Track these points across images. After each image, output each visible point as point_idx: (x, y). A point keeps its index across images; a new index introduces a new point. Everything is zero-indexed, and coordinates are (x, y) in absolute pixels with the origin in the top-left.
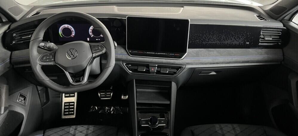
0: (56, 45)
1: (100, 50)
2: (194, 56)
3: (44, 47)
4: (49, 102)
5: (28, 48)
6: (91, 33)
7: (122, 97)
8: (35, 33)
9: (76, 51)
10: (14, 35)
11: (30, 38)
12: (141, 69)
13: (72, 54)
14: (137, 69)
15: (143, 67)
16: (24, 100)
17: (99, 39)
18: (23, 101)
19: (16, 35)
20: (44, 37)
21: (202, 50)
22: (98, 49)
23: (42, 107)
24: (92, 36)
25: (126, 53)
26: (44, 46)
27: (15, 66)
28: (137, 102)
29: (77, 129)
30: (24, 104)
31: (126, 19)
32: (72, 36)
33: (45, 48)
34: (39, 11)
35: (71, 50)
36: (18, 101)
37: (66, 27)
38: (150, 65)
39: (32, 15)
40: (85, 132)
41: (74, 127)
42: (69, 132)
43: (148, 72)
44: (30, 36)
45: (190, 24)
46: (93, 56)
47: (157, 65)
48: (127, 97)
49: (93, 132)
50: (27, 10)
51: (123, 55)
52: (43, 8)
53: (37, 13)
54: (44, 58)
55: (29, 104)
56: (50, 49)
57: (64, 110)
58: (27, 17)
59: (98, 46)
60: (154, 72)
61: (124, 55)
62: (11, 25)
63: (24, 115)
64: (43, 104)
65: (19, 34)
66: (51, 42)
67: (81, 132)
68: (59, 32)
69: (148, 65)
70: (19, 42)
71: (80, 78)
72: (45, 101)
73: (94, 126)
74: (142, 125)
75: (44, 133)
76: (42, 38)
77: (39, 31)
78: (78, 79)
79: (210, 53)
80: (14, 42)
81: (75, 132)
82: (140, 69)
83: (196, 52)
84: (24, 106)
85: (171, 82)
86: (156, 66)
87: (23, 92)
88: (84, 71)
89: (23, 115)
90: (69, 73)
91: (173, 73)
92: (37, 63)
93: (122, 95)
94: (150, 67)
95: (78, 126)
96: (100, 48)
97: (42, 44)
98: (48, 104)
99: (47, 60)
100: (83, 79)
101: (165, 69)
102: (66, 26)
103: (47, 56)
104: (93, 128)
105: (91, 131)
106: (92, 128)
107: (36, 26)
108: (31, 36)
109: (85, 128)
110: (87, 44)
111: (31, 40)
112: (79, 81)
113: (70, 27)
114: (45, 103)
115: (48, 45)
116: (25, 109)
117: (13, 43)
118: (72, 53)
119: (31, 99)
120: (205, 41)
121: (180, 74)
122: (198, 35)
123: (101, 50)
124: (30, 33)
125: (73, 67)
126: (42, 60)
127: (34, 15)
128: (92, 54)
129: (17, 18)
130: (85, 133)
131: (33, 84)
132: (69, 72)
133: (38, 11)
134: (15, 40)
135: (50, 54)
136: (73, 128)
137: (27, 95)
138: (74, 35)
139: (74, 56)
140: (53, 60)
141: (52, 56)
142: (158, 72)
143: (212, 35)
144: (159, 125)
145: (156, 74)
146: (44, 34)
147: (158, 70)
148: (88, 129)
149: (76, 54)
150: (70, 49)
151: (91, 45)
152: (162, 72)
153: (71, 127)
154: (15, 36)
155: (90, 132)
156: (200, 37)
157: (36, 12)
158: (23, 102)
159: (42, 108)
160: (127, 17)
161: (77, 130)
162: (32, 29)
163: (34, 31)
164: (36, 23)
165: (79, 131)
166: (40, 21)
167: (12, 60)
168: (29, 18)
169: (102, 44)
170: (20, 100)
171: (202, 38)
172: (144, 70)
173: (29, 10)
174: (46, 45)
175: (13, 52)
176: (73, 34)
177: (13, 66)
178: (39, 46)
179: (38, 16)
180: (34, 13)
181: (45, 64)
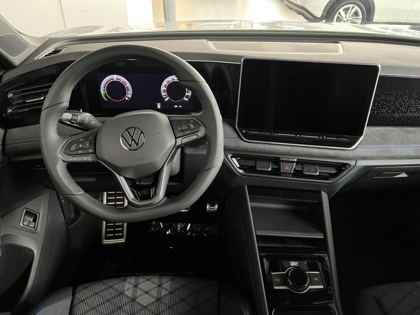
0: (95, 116)
1: (193, 131)
2: (377, 143)
3: (70, 122)
4: (79, 217)
5: (38, 122)
6: (164, 94)
7: (208, 207)
8: (52, 92)
9: (142, 132)
10: (10, 95)
11: (41, 103)
12: (264, 167)
13: (133, 140)
14: (255, 167)
15: (267, 162)
16: (33, 221)
17: (180, 106)
18: (33, 224)
19: (14, 95)
20: (71, 102)
21: (391, 130)
22: (189, 129)
23: (67, 227)
24: (167, 99)
25: (235, 135)
26: (71, 119)
27: (13, 160)
28: (257, 234)
29: (139, 286)
30: (34, 230)
31: (240, 65)
32: (127, 99)
33: (73, 123)
34: (59, 47)
35: (132, 131)
36: (21, 225)
37: (115, 80)
38: (281, 159)
39: (46, 56)
40: (154, 293)
41: (132, 280)
42: (122, 293)
43: (277, 172)
44: (42, 98)
45: (380, 75)
46: (177, 145)
47: (296, 160)
48: (216, 207)
49: (171, 293)
50: (35, 45)
51: (229, 138)
52: (66, 42)
53: (56, 52)
54: (73, 148)
55: (44, 228)
56: (84, 127)
57: (106, 229)
58: (36, 59)
59: (188, 121)
60: (288, 173)
61: (231, 138)
62: (4, 75)
63: (35, 252)
64: (69, 222)
65: (19, 94)
66: (84, 111)
67: (147, 293)
68: (101, 91)
69: (278, 158)
70: (21, 111)
71: (150, 191)
72: (72, 216)
73: (170, 277)
74: (275, 288)
75: (73, 295)
76: (68, 104)
77: (61, 88)
78: (145, 192)
79: (409, 136)
80: (10, 111)
81: (134, 293)
82: (260, 167)
83: (380, 134)
84: (35, 232)
85: (319, 193)
86: (294, 162)
87: (31, 205)
88: (157, 175)
89: (33, 252)
90: (126, 179)
91: (328, 175)
92: (57, 159)
93: (208, 203)
94: (281, 162)
95: (141, 280)
96: (192, 126)
97: (67, 116)
98: (78, 220)
99: (80, 152)
100: (155, 194)
101: (313, 168)
102: (115, 77)
103: (78, 142)
104: (170, 282)
105: (166, 290)
106: (167, 284)
107: (53, 78)
108: (45, 98)
109: (153, 282)
110: (163, 118)
111: (44, 107)
112: (147, 197)
113: (123, 79)
114: (74, 220)
115: (79, 118)
116: (36, 240)
117: (7, 112)
118: (132, 137)
119: (47, 219)
120: (398, 112)
121: (343, 178)
122: (387, 98)
123: (195, 131)
124: (42, 92)
125: (136, 168)
126: (67, 150)
127: (50, 54)
128: (176, 138)
129: (17, 59)
130: (155, 295)
131: (50, 189)
132: (126, 176)
133: (56, 48)
134: (12, 105)
135: (86, 138)
136: (130, 283)
137: (40, 210)
138: (130, 96)
139: (137, 144)
140: (91, 151)
141: (88, 142)
142: (298, 173)
143: (415, 99)
144: (310, 287)
145: (292, 177)
146: (72, 94)
147: (297, 169)
148: (160, 286)
149: (142, 140)
150: (128, 129)
151: (171, 119)
152: (306, 173)
153: (125, 280)
154: (11, 98)
155: (164, 292)
156: (390, 102)
157: (53, 50)
158: (31, 226)
159: (68, 231)
160: (243, 60)
161: (140, 288)
162: (45, 83)
163: (50, 87)
164: (54, 71)
165: (142, 290)
166: (62, 66)
167: (6, 147)
168: (39, 61)
169: (195, 117)
170: (26, 223)
171: (394, 105)
172: (270, 169)
173: (39, 45)
174: (75, 118)
175: (9, 131)
176: (129, 94)
177: (10, 158)
178: (61, 119)
179: (59, 56)
180: (50, 52)
181: (75, 159)
